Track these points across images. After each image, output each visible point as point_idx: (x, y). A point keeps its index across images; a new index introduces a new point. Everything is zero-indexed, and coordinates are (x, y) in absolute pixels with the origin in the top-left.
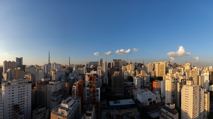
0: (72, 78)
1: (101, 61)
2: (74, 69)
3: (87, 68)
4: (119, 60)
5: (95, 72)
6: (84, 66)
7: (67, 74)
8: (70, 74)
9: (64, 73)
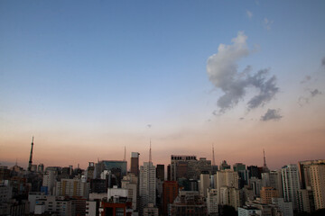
0: (39, 210)
1: (135, 160)
2: (47, 181)
3: (90, 180)
4: (188, 158)
5: (123, 193)
6: (80, 172)
7: (21, 197)
8: (32, 198)
9: (10, 194)
